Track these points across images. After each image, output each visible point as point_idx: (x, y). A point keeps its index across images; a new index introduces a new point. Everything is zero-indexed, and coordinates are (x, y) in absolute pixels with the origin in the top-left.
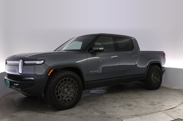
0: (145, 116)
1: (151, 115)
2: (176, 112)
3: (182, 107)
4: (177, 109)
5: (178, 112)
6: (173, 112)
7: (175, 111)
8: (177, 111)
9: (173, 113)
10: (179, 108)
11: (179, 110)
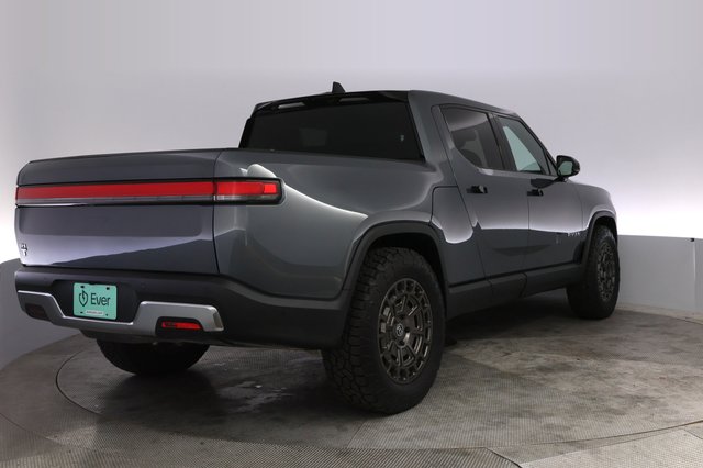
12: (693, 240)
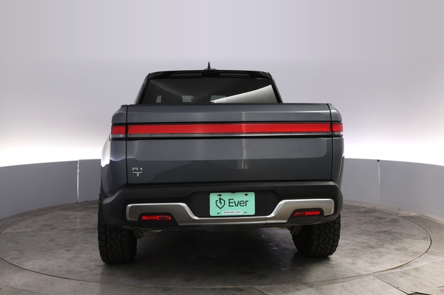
0: (331, 286)
1: (345, 284)
2: (411, 276)
3: (424, 264)
4: (412, 267)
5: (414, 277)
6: (403, 277)
7: (406, 274)
8: (413, 273)
9: (402, 279)
10: (417, 265)
11: (416, 269)
12: (378, 161)
